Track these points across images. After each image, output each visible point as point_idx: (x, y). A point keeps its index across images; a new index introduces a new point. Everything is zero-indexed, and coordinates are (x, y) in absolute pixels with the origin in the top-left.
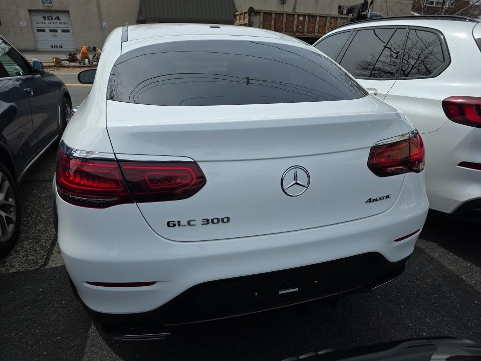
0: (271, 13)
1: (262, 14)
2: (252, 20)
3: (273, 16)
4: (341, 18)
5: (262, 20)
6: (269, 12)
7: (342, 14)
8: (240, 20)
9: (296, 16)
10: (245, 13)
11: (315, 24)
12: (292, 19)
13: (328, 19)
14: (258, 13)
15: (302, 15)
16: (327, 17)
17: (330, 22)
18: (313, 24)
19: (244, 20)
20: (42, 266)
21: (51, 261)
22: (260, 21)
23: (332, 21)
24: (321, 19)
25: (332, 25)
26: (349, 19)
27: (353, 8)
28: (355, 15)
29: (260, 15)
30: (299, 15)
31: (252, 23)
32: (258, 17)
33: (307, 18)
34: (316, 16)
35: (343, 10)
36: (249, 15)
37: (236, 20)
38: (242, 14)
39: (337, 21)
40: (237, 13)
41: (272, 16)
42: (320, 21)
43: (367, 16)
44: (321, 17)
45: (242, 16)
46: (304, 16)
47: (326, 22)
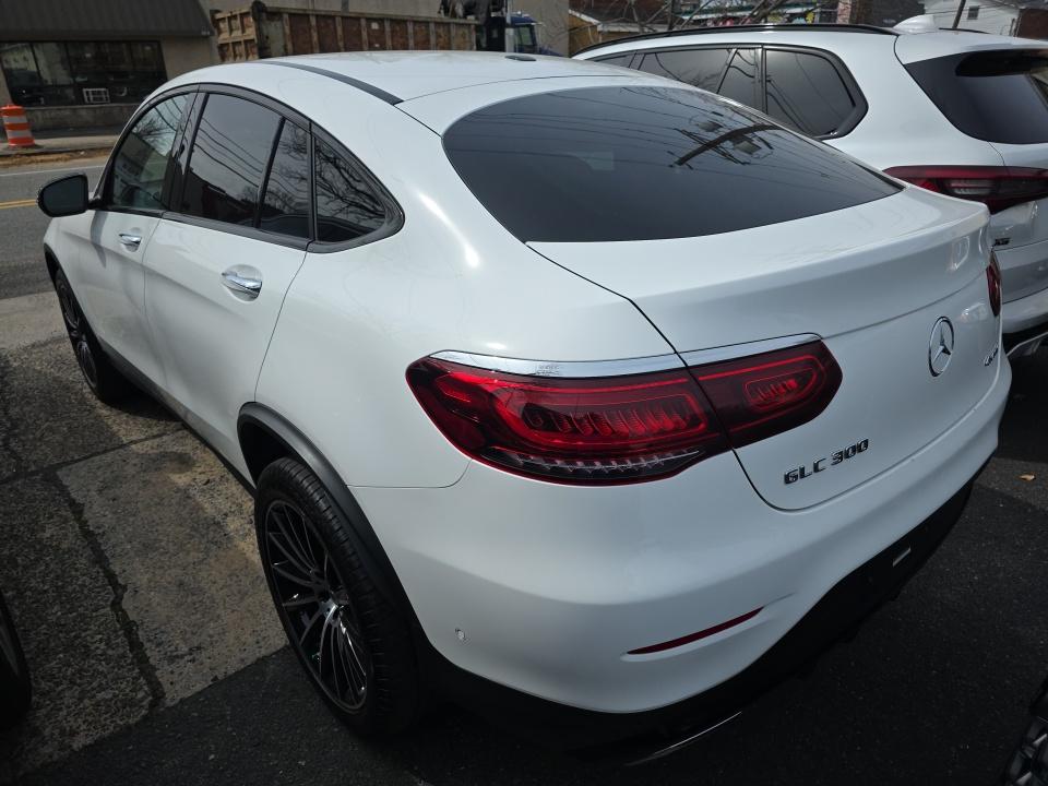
0: (308, 15)
1: (286, 16)
2: (265, 32)
3: (313, 21)
4: (457, 24)
5: (288, 31)
6: (301, 12)
7: (454, 15)
8: (231, 30)
9: (363, 22)
10: (243, 15)
11: (407, 39)
12: (355, 29)
13: (432, 26)
14: (275, 14)
15: (375, 20)
16: (428, 22)
17: (437, 33)
18: (401, 37)
19: (243, 31)
20: (153, 705)
21: (166, 687)
22: (284, 34)
23: (441, 31)
24: (417, 28)
25: (441, 40)
26: (473, 27)
27: (475, 4)
28: (480, 16)
29: (281, 19)
30: (370, 20)
31: (267, 37)
32: (279, 24)
33: (387, 24)
34: (405, 21)
35: (454, 7)
36: (254, 18)
37: (220, 32)
38: (235, 17)
39: (449, 31)
40: (218, 16)
41: (309, 21)
42: (415, 33)
43: (504, 19)
44: (415, 22)
45: (237, 23)
46: (380, 20)
47: (428, 35)
